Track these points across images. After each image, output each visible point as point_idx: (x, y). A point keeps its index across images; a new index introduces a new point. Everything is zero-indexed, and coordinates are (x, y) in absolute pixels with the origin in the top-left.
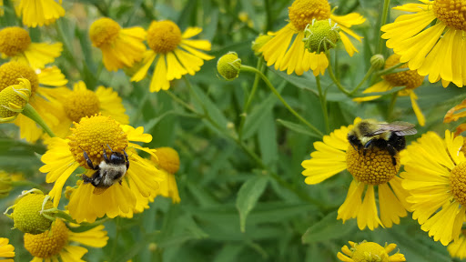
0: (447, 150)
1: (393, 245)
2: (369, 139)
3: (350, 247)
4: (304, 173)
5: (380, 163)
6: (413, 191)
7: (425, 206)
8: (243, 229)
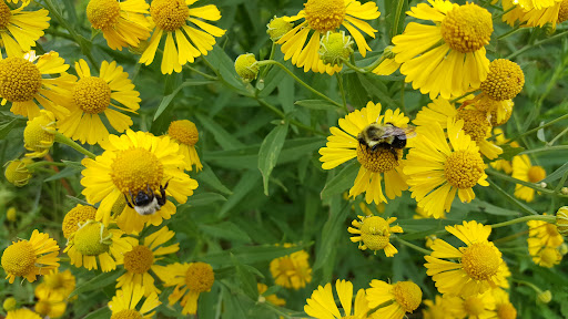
0: (448, 140)
1: (395, 219)
2: (375, 143)
3: (359, 220)
4: (321, 159)
5: (384, 160)
6: (414, 175)
7: (423, 187)
8: (266, 193)
